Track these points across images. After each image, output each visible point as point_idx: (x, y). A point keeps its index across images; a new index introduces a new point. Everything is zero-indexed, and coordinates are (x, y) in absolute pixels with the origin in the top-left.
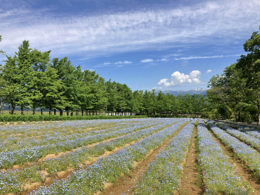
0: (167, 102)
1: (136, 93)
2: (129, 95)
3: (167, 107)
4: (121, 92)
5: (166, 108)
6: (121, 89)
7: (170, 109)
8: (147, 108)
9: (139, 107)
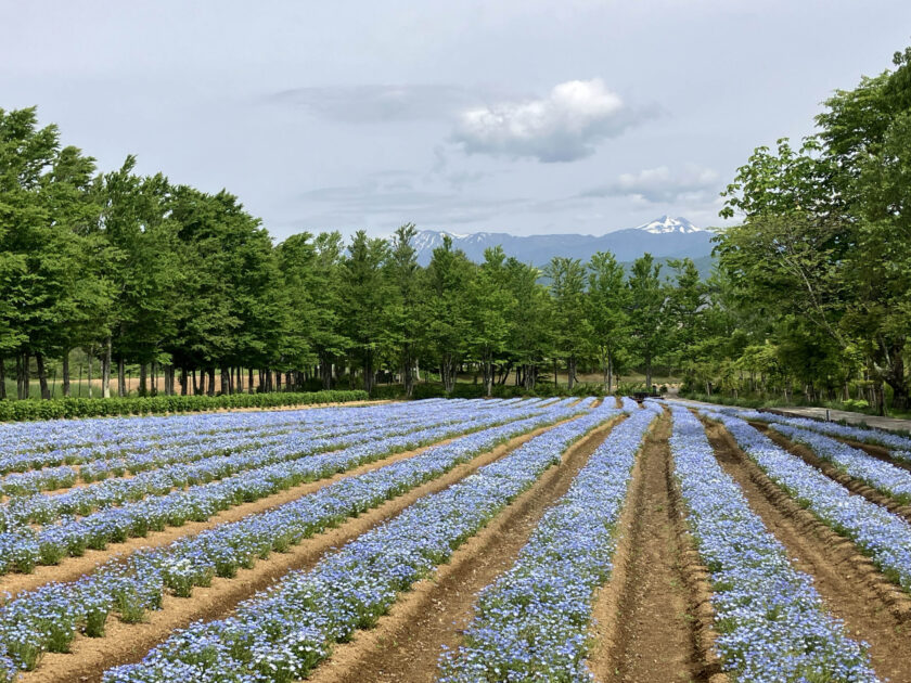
0: (489, 305)
1: (294, 247)
2: (251, 262)
3: (485, 335)
4: (203, 243)
5: (481, 340)
6: (199, 224)
7: (502, 346)
8: (366, 340)
9: (316, 334)
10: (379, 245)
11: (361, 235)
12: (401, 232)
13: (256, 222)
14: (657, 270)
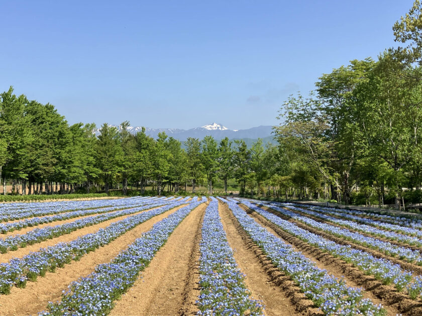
0: (160, 156)
1: (75, 129)
3: (159, 169)
4: (41, 125)
5: (157, 171)
6: (39, 118)
8: (106, 170)
9: (85, 167)
10: (113, 130)
11: (105, 125)
12: (123, 124)
13: (63, 118)
14: (230, 144)
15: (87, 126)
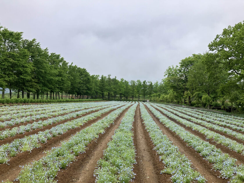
0: (122, 87)
1: (93, 77)
3: (121, 91)
9: (96, 90)
10: (105, 77)
11: (103, 76)
12: (109, 75)
13: (89, 73)
14: (146, 83)
15: (97, 76)
